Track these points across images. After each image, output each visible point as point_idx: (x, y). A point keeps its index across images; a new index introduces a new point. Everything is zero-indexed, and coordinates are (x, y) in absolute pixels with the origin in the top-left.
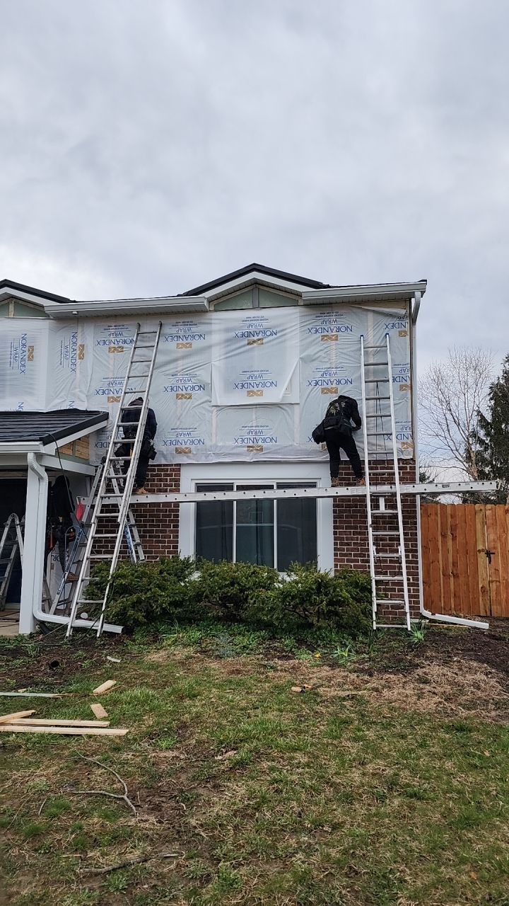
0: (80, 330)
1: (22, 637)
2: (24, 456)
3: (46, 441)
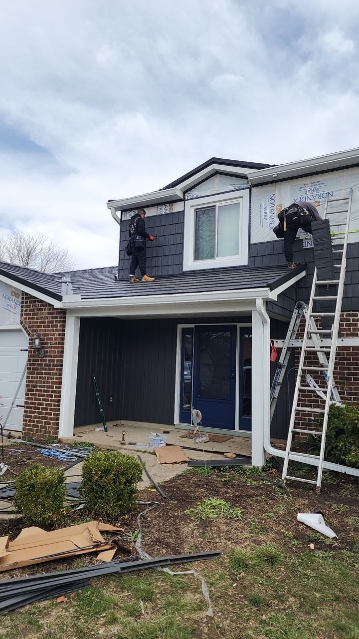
0: (277, 193)
1: (255, 469)
2: (253, 302)
3: (272, 287)
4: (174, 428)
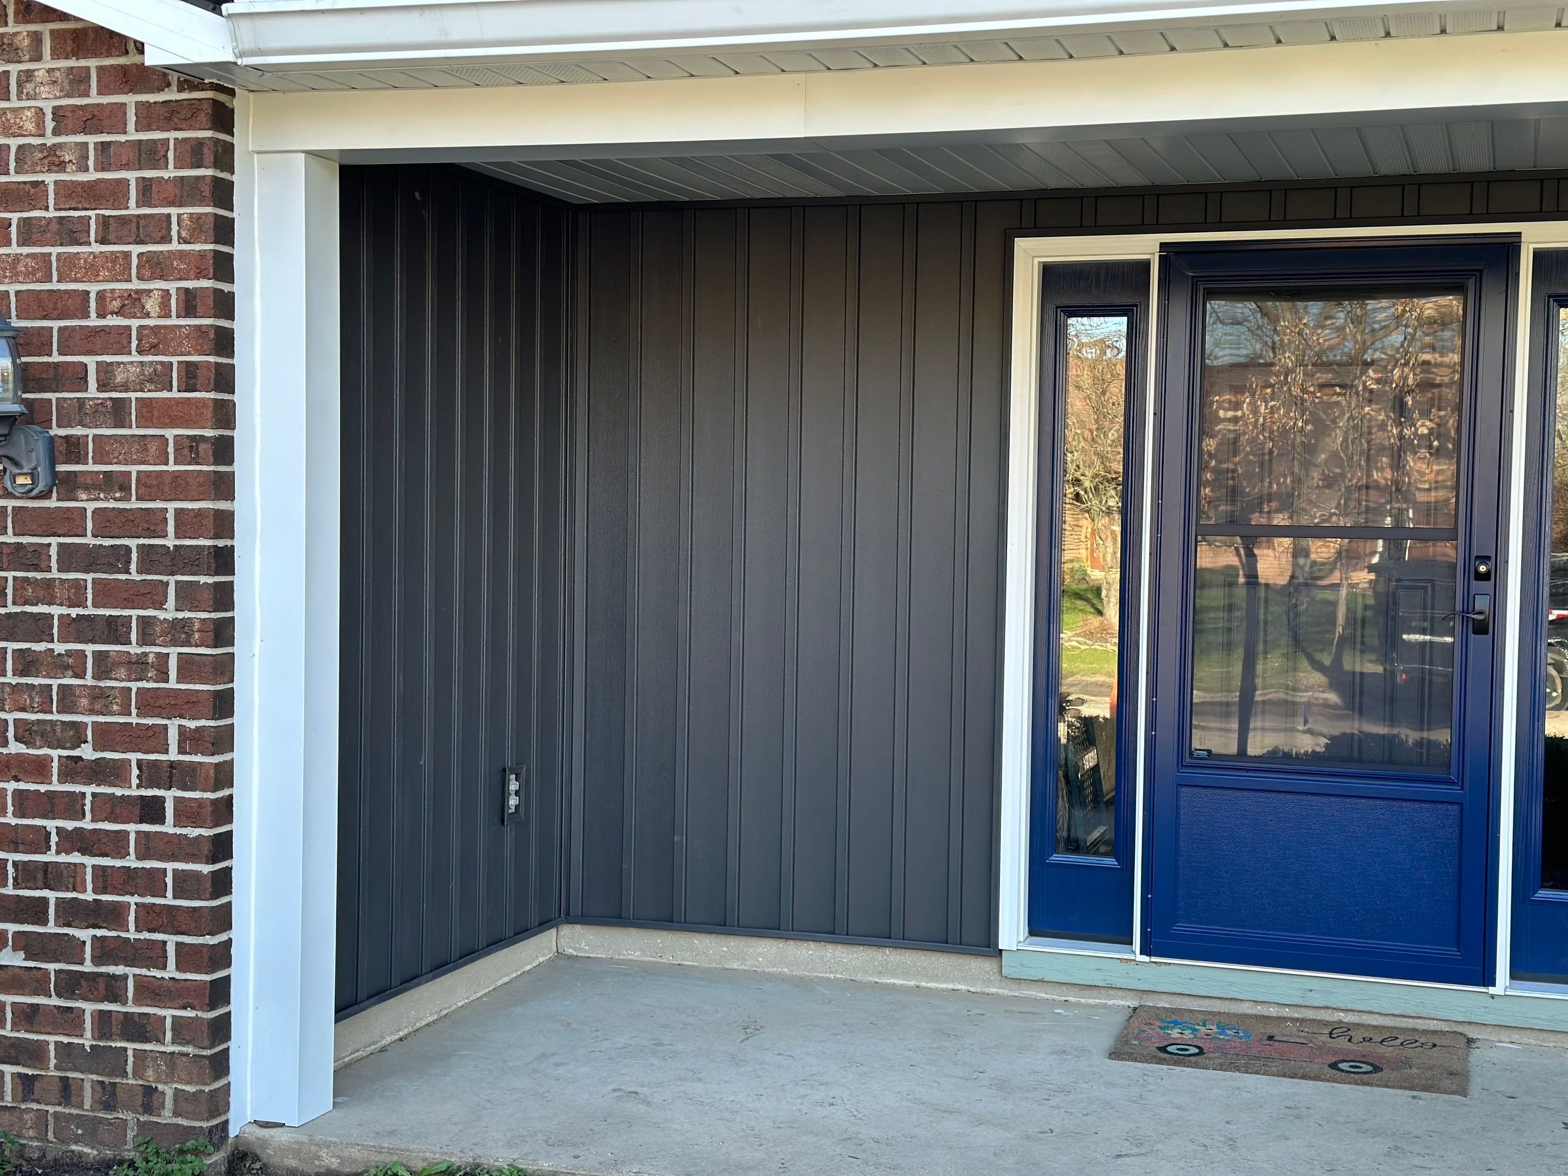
4: (998, 977)
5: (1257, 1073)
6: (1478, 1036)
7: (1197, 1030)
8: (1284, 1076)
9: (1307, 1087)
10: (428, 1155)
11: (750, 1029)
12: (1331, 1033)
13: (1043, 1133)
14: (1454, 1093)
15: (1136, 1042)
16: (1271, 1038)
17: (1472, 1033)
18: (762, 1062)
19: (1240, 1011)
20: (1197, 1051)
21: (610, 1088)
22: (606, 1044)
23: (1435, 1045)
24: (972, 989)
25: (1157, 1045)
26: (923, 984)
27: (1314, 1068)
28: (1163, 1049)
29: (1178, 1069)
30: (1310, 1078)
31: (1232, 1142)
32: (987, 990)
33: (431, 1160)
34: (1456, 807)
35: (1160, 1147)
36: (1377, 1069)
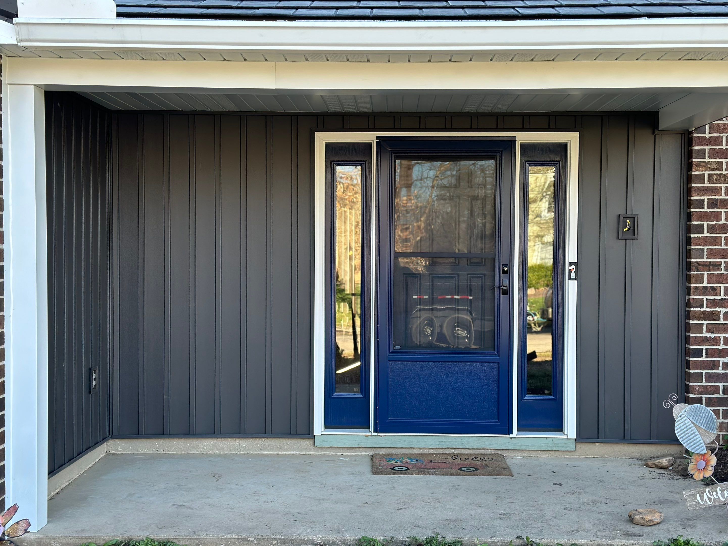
4: (312, 447)
5: (433, 475)
6: (506, 455)
7: (402, 461)
8: (443, 475)
9: (453, 478)
10: (105, 538)
11: (217, 477)
12: (452, 458)
13: (365, 504)
14: (508, 476)
15: (381, 467)
16: (431, 461)
17: (504, 453)
18: (231, 489)
19: (413, 453)
20: (406, 469)
21: (171, 504)
22: (156, 488)
23: (492, 459)
24: (301, 453)
25: (389, 468)
26: (280, 453)
27: (453, 471)
28: (393, 469)
29: (402, 476)
30: (454, 475)
31: (438, 500)
32: (308, 453)
33: (107, 540)
34: (497, 364)
35: (412, 504)
36: (477, 469)
